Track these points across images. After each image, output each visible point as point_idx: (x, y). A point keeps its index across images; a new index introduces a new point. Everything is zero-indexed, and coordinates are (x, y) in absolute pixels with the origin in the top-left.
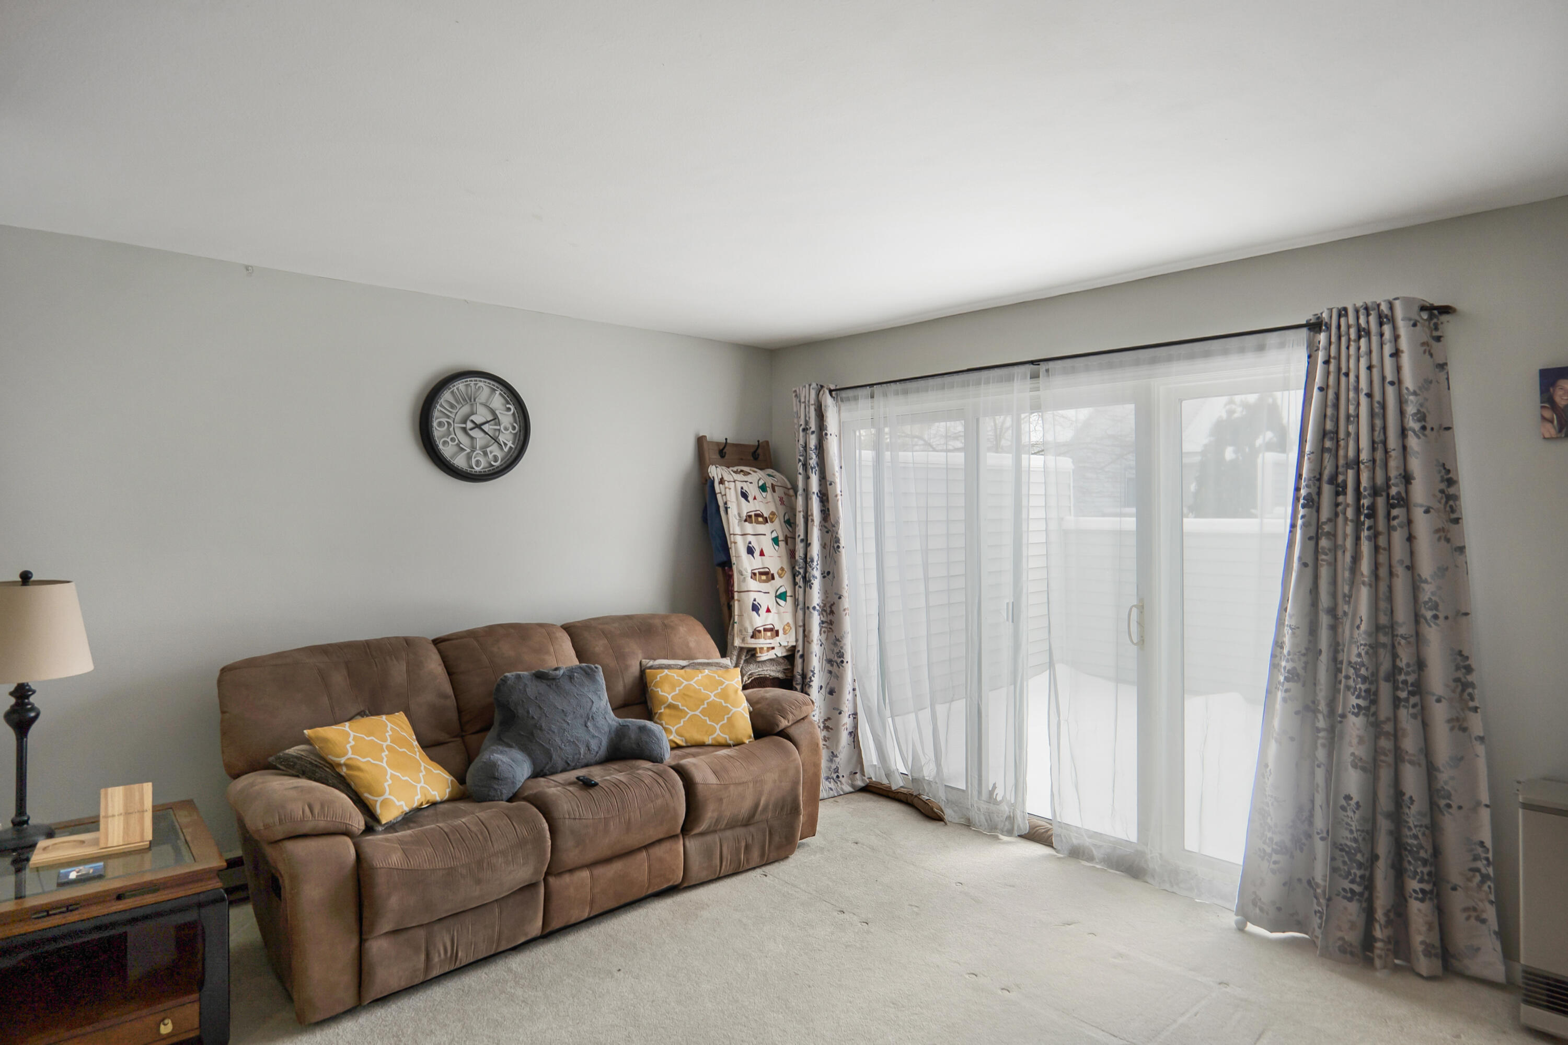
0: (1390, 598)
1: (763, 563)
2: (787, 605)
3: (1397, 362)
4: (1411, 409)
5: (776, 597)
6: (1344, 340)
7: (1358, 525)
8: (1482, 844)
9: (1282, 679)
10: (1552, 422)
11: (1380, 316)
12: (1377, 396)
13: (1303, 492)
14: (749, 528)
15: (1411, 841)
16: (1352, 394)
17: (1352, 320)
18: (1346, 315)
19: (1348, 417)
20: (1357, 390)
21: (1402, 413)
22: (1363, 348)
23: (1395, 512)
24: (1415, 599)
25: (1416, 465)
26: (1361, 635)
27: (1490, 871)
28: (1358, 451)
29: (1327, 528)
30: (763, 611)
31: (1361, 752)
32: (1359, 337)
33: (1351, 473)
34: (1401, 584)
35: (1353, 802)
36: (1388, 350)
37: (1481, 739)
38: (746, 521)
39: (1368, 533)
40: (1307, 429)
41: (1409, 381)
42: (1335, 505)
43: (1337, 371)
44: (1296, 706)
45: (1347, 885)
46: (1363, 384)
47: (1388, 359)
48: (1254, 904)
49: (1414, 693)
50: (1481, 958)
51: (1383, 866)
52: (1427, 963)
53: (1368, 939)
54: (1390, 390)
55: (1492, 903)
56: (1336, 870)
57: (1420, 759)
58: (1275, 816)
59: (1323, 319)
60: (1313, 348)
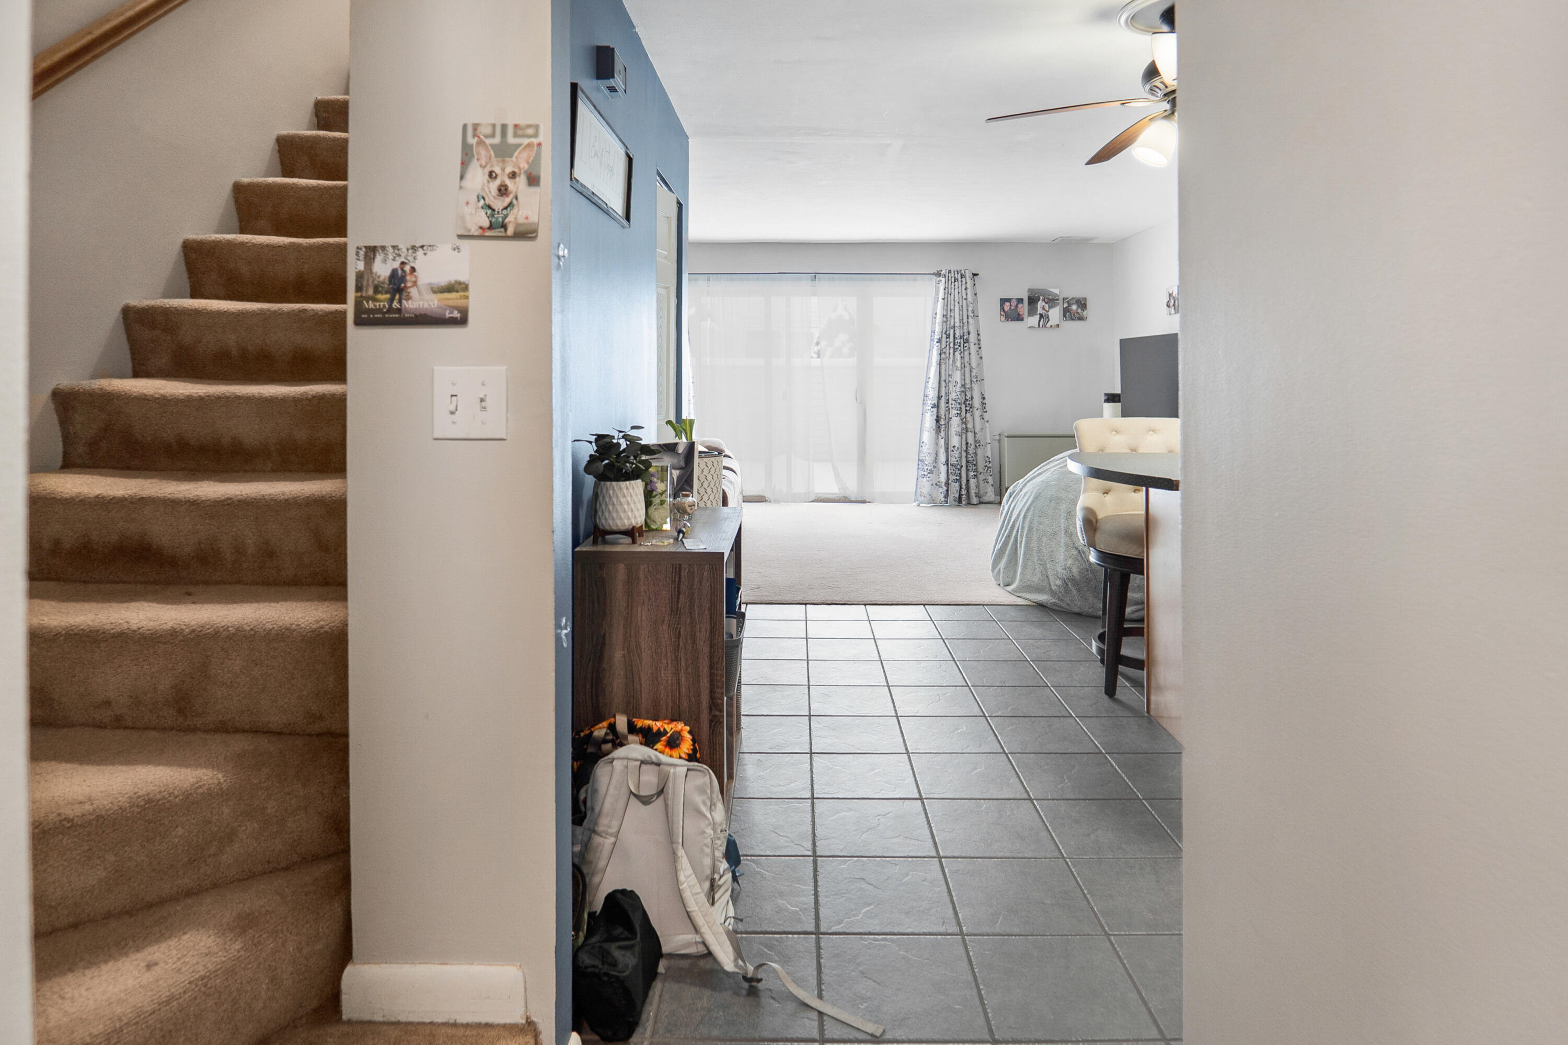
0: (964, 375)
3: (966, 292)
4: (970, 309)
6: (950, 281)
7: (955, 351)
8: (988, 457)
9: (930, 408)
10: (1003, 316)
11: (961, 275)
12: (961, 304)
13: (937, 337)
15: (970, 459)
16: (952, 302)
17: (953, 275)
18: (951, 273)
19: (951, 310)
20: (954, 300)
21: (968, 310)
22: (956, 286)
23: (965, 345)
24: (971, 375)
25: (972, 329)
26: (956, 389)
27: (990, 465)
28: (954, 323)
29: (944, 350)
31: (959, 429)
32: (955, 281)
33: (952, 331)
34: (967, 370)
35: (956, 448)
36: (964, 287)
37: (988, 421)
39: (959, 352)
40: (936, 314)
41: (970, 299)
42: (947, 342)
43: (948, 293)
44: (935, 417)
45: (955, 477)
46: (956, 298)
47: (964, 291)
48: (921, 496)
49: (971, 408)
50: (988, 495)
51: (964, 469)
52: (975, 500)
53: (960, 495)
54: (964, 301)
55: (991, 475)
56: (951, 473)
57: (972, 430)
58: (929, 460)
59: (943, 273)
60: (938, 283)
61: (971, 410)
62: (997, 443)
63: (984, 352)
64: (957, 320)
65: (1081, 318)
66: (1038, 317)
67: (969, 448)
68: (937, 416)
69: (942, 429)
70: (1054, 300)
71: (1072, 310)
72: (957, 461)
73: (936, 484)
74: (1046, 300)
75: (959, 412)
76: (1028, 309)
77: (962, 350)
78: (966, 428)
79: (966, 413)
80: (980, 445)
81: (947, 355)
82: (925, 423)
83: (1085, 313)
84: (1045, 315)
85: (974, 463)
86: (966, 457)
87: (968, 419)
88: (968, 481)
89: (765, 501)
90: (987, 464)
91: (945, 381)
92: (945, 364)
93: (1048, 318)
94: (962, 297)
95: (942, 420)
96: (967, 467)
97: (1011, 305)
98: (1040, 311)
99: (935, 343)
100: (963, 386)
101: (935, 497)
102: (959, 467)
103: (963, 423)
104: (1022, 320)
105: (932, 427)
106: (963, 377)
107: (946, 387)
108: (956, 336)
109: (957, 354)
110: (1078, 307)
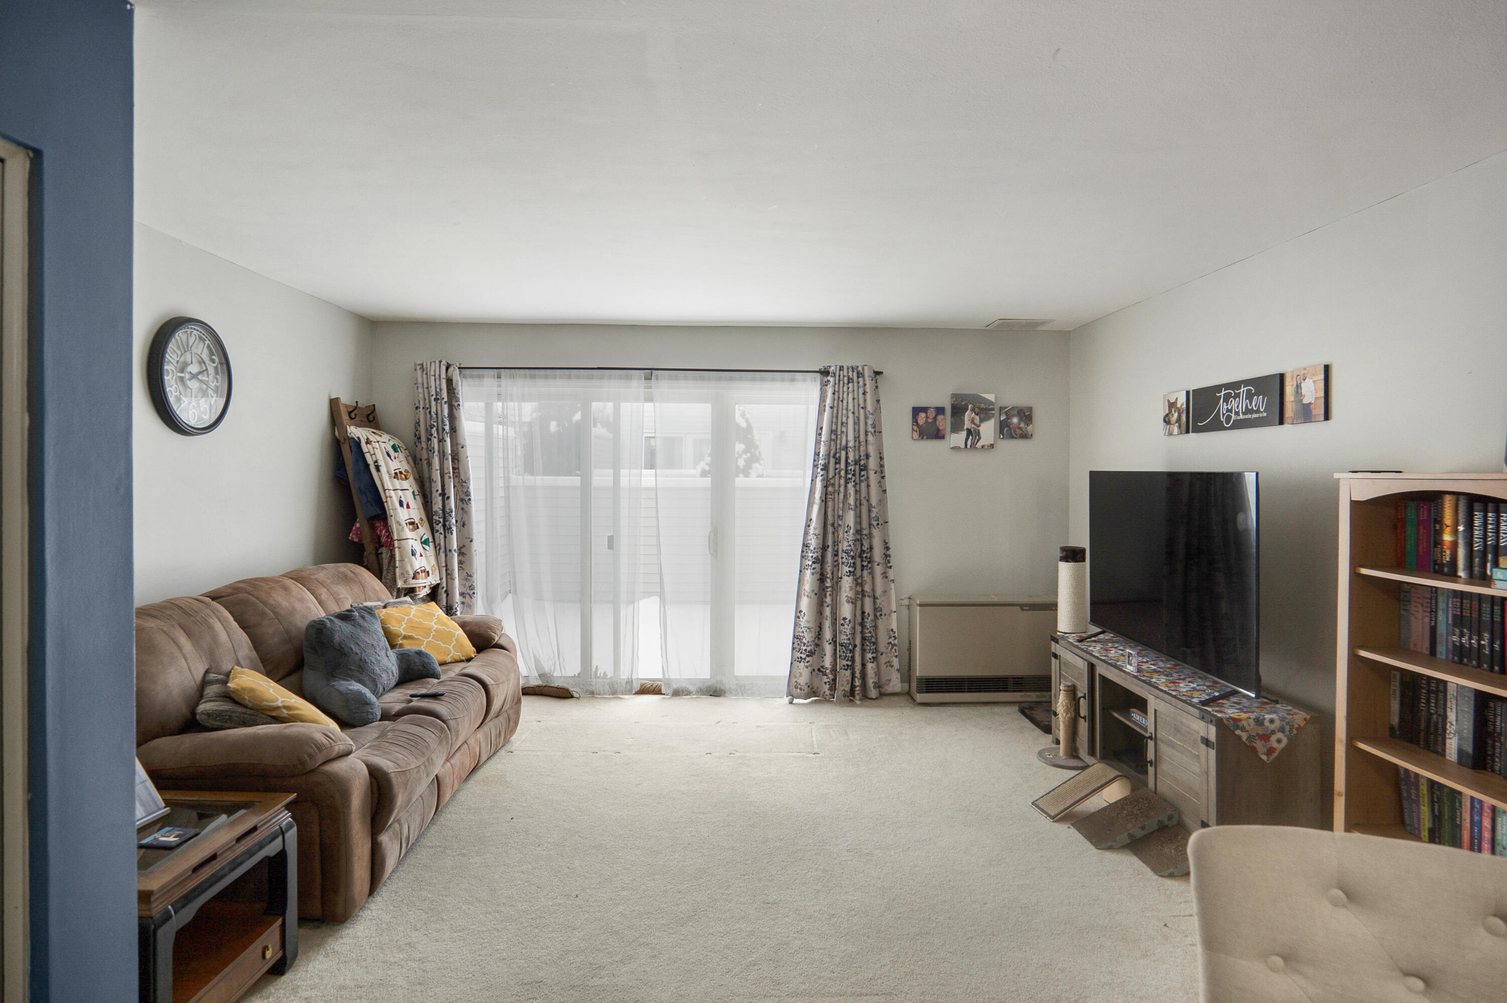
0: (860, 517)
1: (409, 514)
2: (430, 549)
3: (865, 397)
4: (870, 422)
5: (422, 543)
6: (841, 383)
7: (847, 481)
8: (892, 630)
9: (810, 563)
10: (916, 432)
11: (858, 373)
12: (856, 415)
13: (821, 462)
14: (397, 483)
15: (868, 635)
16: (845, 412)
17: (845, 374)
18: (843, 370)
19: (842, 423)
20: (847, 409)
21: (866, 424)
22: (851, 389)
23: (863, 473)
24: (869, 516)
25: (871, 450)
26: (849, 536)
27: (896, 642)
28: (847, 441)
29: (832, 481)
30: (418, 555)
31: (851, 594)
32: (849, 382)
33: (843, 453)
34: (864, 509)
35: (847, 621)
36: (861, 390)
37: (893, 581)
38: (395, 478)
39: (853, 483)
40: (821, 428)
41: (870, 408)
42: (836, 469)
43: (838, 399)
44: (818, 576)
45: (845, 663)
46: (850, 407)
47: (861, 396)
48: (796, 688)
49: (869, 562)
50: (892, 684)
51: (858, 649)
52: (873, 693)
53: (853, 687)
54: (862, 411)
55: (896, 656)
56: (840, 656)
57: (871, 594)
58: (808, 637)
59: (831, 370)
60: (824, 385)
61: (870, 565)
62: (905, 612)
63: (889, 483)
64: (851, 437)
65: (1025, 436)
66: (964, 434)
67: (866, 620)
68: (822, 574)
69: (828, 593)
70: (987, 409)
71: (1012, 424)
72: (849, 639)
73: (819, 670)
74: (976, 410)
75: (851, 569)
76: (952, 423)
77: (858, 481)
78: (862, 590)
79: (862, 570)
80: (881, 615)
81: (837, 488)
82: (803, 585)
83: (1030, 428)
84: (975, 431)
85: (873, 640)
86: (862, 632)
87: (866, 578)
88: (864, 665)
89: (572, 697)
90: (891, 640)
91: (833, 525)
92: (833, 500)
93: (979, 434)
94: (859, 405)
95: (828, 580)
96: (863, 645)
97: (927, 417)
98: (967, 424)
99: (819, 470)
100: (859, 532)
101: (818, 688)
102: (850, 647)
103: (857, 584)
104: (943, 437)
105: (813, 591)
106: (858, 520)
107: (833, 533)
108: (849, 461)
109: (850, 486)
110: (1021, 420)
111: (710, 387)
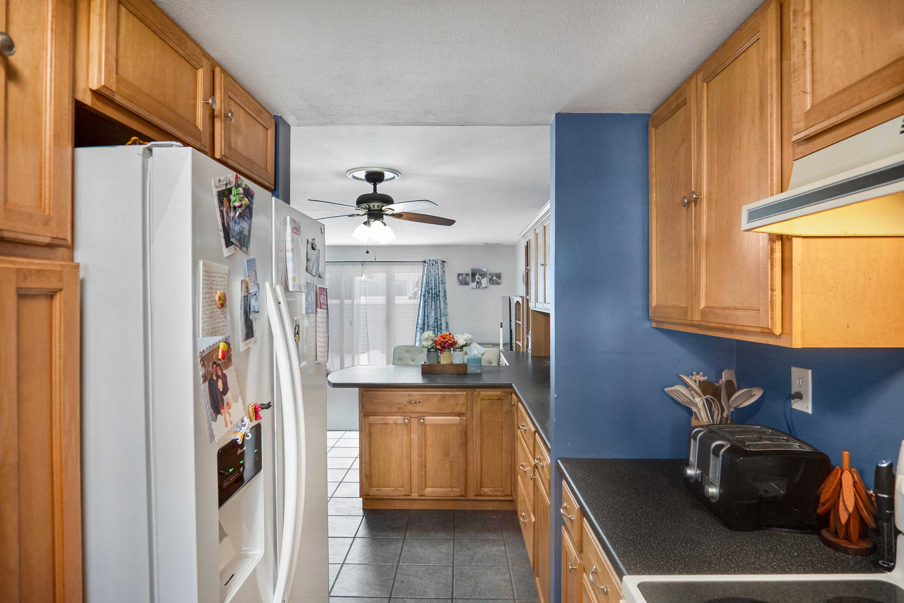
0: (437, 313)
4: (440, 279)
6: (430, 266)
9: (419, 330)
10: (459, 282)
11: (436, 262)
12: (435, 277)
13: (423, 294)
16: (431, 276)
17: (431, 263)
18: (430, 261)
19: (430, 280)
22: (433, 268)
23: (438, 298)
24: (440, 313)
25: (441, 289)
26: (433, 320)
29: (427, 301)
32: (432, 265)
33: (431, 290)
34: (438, 310)
36: (437, 268)
40: (423, 282)
41: (440, 274)
42: (428, 296)
43: (429, 271)
46: (433, 274)
47: (437, 270)
54: (437, 276)
59: (427, 261)
60: (424, 266)
63: (448, 301)
64: (433, 285)
65: (498, 284)
66: (476, 283)
70: (484, 274)
71: (494, 279)
74: (480, 275)
77: (436, 300)
81: (428, 303)
83: (500, 281)
91: (427, 316)
92: (428, 307)
93: (481, 283)
94: (436, 273)
97: (463, 277)
98: (477, 280)
99: (422, 297)
100: (436, 318)
104: (468, 284)
107: (428, 319)
108: (433, 293)
109: (433, 302)
110: (497, 278)
111: (385, 267)
